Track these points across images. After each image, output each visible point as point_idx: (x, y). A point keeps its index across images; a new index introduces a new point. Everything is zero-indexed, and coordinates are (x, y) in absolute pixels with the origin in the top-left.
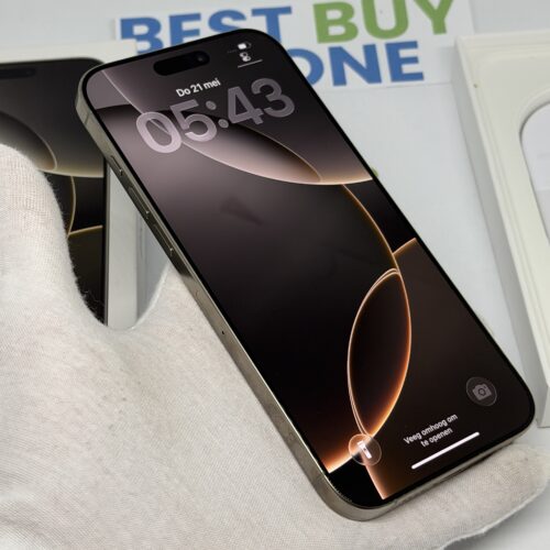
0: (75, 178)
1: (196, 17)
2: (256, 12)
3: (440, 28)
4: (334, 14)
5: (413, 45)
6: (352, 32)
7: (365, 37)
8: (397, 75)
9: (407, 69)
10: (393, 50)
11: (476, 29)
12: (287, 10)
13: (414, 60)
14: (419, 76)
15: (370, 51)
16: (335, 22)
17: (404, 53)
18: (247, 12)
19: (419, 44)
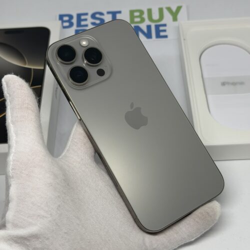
0: (34, 69)
1: (86, 14)
2: (108, 13)
3: (175, 19)
4: (137, 14)
5: (165, 25)
6: (143, 20)
7: (147, 22)
8: (158, 36)
9: (162, 34)
10: (157, 27)
11: (188, 19)
12: (120, 12)
13: (165, 31)
14: (166, 37)
15: (149, 27)
16: (137, 17)
17: (161, 28)
18: (105, 12)
19: (167, 25)
